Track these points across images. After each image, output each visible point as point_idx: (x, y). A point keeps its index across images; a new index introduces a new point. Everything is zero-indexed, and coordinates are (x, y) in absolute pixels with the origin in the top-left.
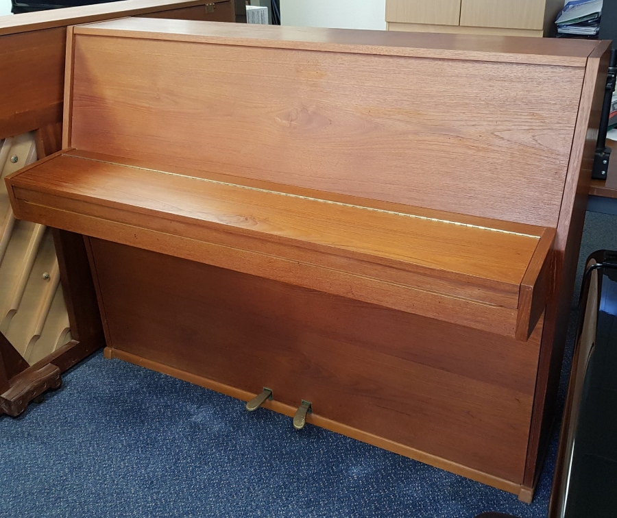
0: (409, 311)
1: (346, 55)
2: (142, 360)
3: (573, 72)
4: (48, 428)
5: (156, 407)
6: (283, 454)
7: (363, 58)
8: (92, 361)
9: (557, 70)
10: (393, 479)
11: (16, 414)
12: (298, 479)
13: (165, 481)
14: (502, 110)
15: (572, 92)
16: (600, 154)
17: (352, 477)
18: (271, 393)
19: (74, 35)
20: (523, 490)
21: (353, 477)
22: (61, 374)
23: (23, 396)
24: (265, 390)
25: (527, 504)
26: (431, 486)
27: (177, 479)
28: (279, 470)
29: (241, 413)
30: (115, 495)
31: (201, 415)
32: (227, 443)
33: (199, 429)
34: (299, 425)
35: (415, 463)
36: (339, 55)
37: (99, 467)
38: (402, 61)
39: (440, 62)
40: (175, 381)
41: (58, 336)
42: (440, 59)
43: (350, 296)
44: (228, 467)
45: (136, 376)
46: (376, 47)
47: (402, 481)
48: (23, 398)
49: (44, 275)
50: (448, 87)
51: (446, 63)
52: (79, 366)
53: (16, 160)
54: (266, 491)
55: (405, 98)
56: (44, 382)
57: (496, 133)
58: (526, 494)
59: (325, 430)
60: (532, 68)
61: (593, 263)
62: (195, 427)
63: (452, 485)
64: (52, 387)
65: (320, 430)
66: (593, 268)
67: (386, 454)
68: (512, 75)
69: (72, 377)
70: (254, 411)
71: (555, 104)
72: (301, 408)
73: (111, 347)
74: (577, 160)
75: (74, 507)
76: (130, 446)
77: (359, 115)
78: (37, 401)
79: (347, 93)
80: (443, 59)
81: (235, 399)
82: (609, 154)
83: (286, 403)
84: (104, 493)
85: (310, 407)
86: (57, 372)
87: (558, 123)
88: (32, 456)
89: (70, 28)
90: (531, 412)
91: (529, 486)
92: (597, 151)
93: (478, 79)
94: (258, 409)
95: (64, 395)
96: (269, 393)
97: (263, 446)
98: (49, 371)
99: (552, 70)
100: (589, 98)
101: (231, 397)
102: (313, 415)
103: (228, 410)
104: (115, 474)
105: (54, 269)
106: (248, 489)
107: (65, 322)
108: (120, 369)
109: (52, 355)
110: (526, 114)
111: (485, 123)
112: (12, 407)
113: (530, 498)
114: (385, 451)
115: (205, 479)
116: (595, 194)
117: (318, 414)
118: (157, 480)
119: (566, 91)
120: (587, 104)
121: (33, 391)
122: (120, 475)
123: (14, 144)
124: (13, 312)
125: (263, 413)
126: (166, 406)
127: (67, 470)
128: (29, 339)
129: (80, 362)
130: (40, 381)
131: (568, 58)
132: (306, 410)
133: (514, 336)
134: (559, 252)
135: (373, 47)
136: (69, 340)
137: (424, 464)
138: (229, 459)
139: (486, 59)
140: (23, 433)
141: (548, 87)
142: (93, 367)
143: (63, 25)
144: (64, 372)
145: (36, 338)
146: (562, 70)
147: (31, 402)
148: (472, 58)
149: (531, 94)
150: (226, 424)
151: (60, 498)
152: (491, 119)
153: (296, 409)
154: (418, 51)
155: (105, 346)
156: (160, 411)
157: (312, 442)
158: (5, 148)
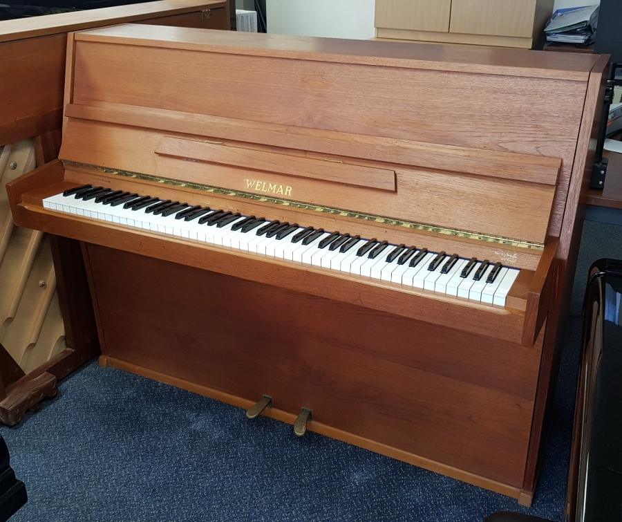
0: (416, 318)
1: (352, 66)
2: (137, 368)
3: (576, 86)
4: (46, 437)
5: (155, 414)
6: (284, 461)
7: (369, 69)
8: (87, 369)
9: (560, 84)
10: (394, 484)
11: (13, 423)
12: (300, 486)
13: (167, 489)
14: (506, 122)
15: (574, 105)
16: (597, 165)
17: (353, 483)
18: (271, 401)
19: (75, 41)
20: (522, 494)
21: (355, 483)
22: (57, 383)
23: (20, 404)
24: (264, 397)
25: (526, 507)
26: (432, 491)
27: (179, 487)
28: (281, 477)
29: (240, 421)
30: (118, 503)
31: (200, 423)
32: (228, 451)
33: (199, 437)
34: (299, 432)
35: (416, 469)
36: (345, 66)
37: (100, 475)
38: (408, 73)
39: (446, 75)
40: (172, 389)
41: (53, 344)
42: (446, 72)
43: (359, 303)
44: (230, 474)
45: (132, 384)
46: (382, 59)
47: (404, 487)
48: (20, 406)
49: (41, 282)
50: (453, 99)
51: (451, 76)
52: (74, 375)
53: (15, 167)
54: (269, 498)
55: (411, 109)
56: (40, 391)
57: (501, 145)
58: (525, 499)
59: (325, 437)
60: (535, 82)
61: (596, 271)
62: (195, 435)
63: (453, 490)
64: (48, 396)
65: (320, 437)
66: (596, 276)
67: (386, 460)
68: (516, 88)
69: (68, 385)
70: (255, 418)
71: (558, 117)
72: (301, 415)
73: (106, 355)
74: (579, 172)
75: (77, 516)
76: (130, 454)
77: (365, 124)
78: (33, 410)
79: (352, 103)
80: (449, 72)
81: (234, 407)
82: (607, 164)
83: (286, 411)
84: (106, 501)
85: (310, 414)
86: (54, 381)
87: (561, 135)
88: (31, 465)
89: (70, 35)
90: (531, 417)
91: (528, 490)
92: (595, 162)
93: (483, 91)
94: (257, 417)
95: (60, 404)
96: (269, 400)
97: (264, 453)
98: (46, 380)
99: (555, 84)
100: (591, 111)
101: (229, 405)
102: (313, 422)
103: (228, 418)
104: (116, 482)
105: (50, 277)
106: (251, 495)
107: (60, 330)
108: (116, 377)
109: (47, 364)
110: (529, 126)
111: (490, 134)
112: (10, 416)
113: (530, 502)
114: (385, 457)
115: (207, 487)
116: (593, 203)
117: (319, 420)
118: (159, 488)
119: (569, 104)
120: (589, 118)
121: (30, 400)
122: (121, 483)
123: (13, 150)
124: (10, 320)
125: (262, 421)
126: (165, 415)
127: (67, 479)
128: (24, 347)
129: (74, 370)
130: (37, 389)
131: (571, 73)
132: (306, 417)
133: (520, 342)
134: (561, 261)
135: (380, 59)
136: (63, 348)
137: (425, 470)
138: (230, 466)
139: (491, 71)
140: (20, 442)
141: (551, 100)
142: (88, 375)
143: (64, 31)
144: (60, 381)
145: (32, 346)
146: (565, 84)
147: (28, 411)
148: (478, 71)
149: (535, 107)
150: (226, 432)
151: (62, 506)
152: (495, 131)
153: (297, 417)
154: (424, 63)
155: (101, 354)
156: (159, 420)
157: (313, 449)
158: (4, 155)
